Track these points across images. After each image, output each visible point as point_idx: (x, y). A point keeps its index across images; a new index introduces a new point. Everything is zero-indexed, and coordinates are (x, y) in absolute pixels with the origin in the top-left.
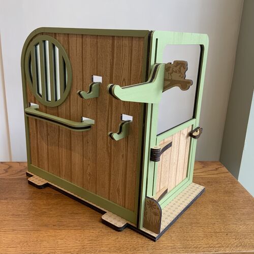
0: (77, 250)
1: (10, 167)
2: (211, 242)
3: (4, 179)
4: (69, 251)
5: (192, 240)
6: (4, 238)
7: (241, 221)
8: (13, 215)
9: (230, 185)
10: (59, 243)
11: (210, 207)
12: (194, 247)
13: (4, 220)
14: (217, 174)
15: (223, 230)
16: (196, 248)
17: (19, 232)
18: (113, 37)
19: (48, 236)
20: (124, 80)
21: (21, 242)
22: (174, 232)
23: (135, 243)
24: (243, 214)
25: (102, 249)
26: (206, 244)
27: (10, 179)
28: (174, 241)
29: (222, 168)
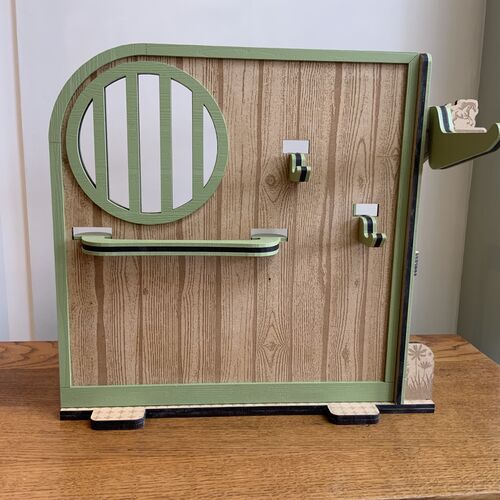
0: (182, 493)
1: (33, 350)
2: (463, 474)
3: (22, 370)
4: (164, 494)
5: (423, 472)
6: (25, 474)
8: (42, 432)
9: (488, 374)
10: (142, 481)
11: (453, 412)
12: (431, 484)
13: (24, 442)
14: (457, 356)
15: (485, 453)
16: (435, 485)
17: (56, 461)
18: (339, 64)
19: (118, 467)
20: (362, 140)
21: (60, 479)
22: (383, 457)
23: (303, 478)
26: (455, 479)
27: (34, 371)
28: (385, 473)
29: (466, 347)
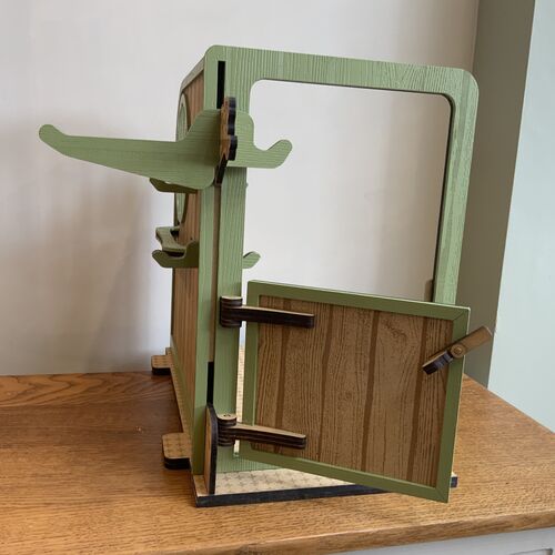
0: (208, 532)
2: (481, 498)
4: (190, 534)
7: (526, 459)
8: (35, 475)
9: (482, 400)
10: (163, 522)
12: (452, 510)
13: (18, 487)
15: (496, 477)
17: (61, 506)
19: (132, 509)
21: (72, 525)
24: (525, 447)
25: (262, 525)
26: (474, 503)
